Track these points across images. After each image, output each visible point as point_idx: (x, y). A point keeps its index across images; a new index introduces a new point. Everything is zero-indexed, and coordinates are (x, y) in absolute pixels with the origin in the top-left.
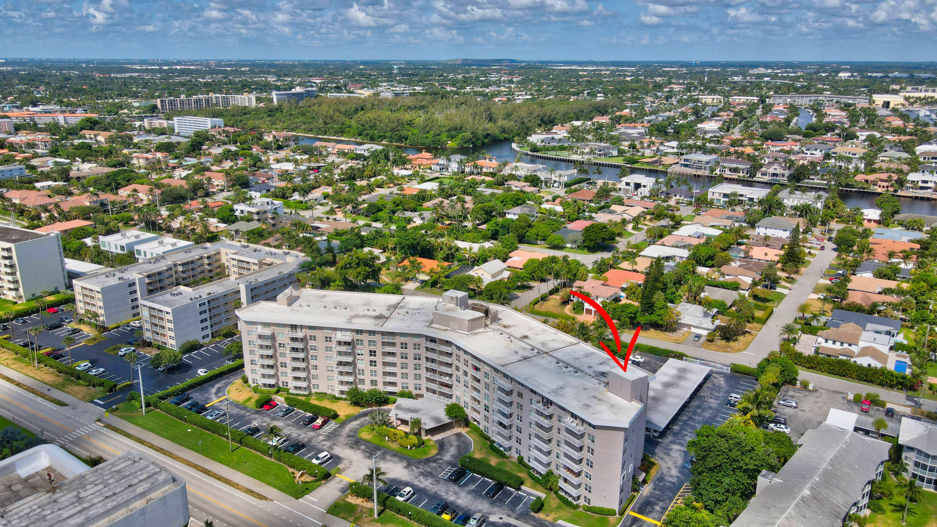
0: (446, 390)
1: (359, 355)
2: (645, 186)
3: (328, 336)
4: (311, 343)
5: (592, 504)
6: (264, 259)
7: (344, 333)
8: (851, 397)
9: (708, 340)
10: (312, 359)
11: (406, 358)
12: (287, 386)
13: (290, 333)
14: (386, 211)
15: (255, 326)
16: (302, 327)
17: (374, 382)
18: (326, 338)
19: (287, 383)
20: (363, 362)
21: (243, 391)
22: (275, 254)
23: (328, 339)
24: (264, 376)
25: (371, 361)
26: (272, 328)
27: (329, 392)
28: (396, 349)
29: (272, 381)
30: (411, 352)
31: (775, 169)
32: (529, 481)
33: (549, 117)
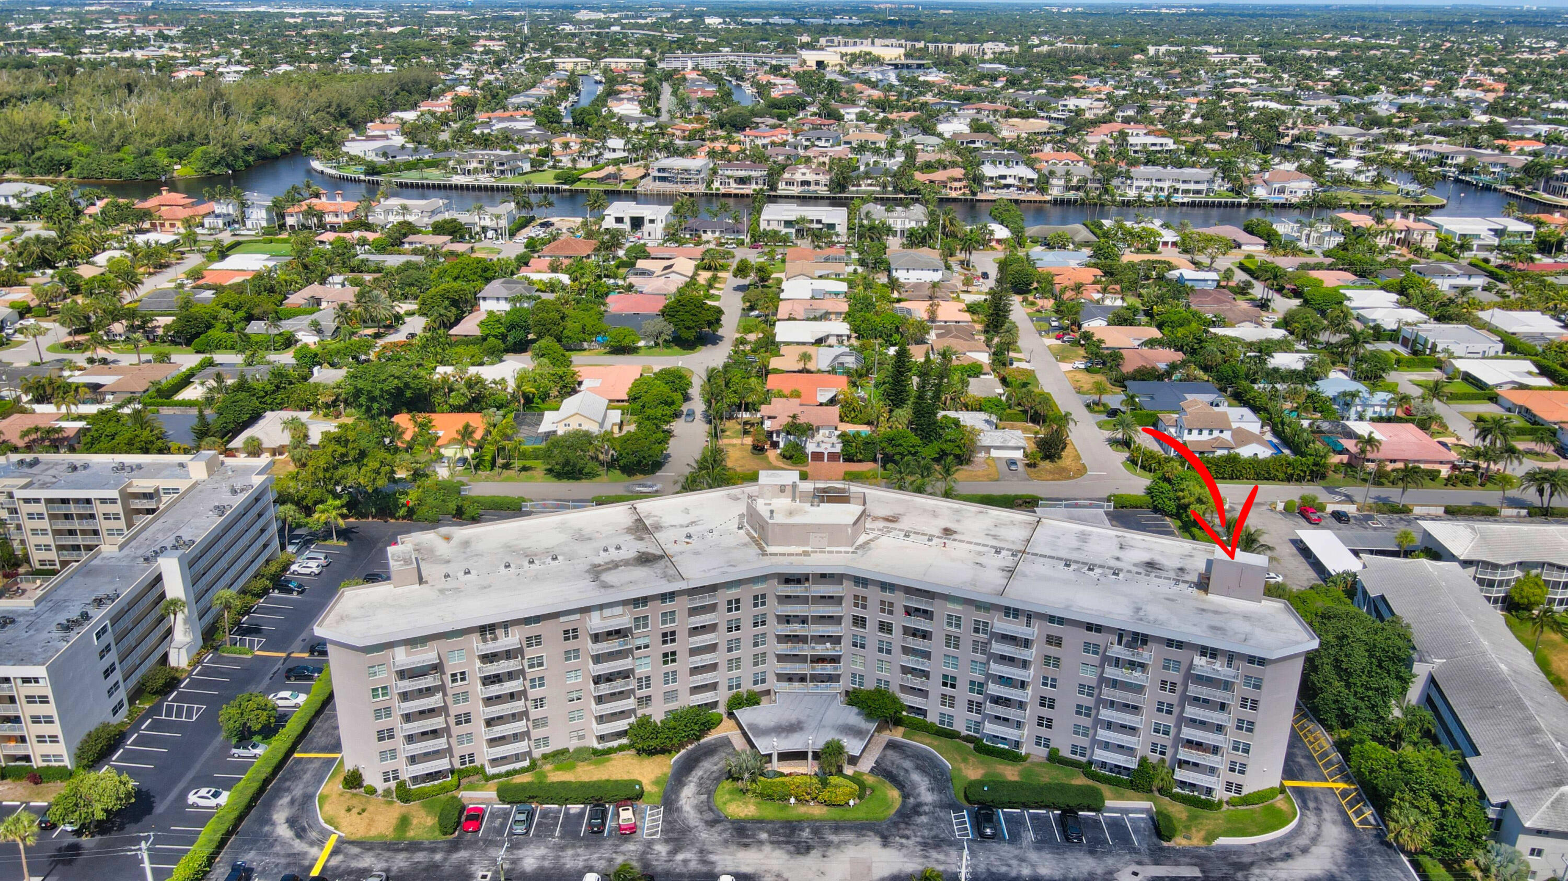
0: (828, 669)
1: (639, 648)
2: (652, 221)
3: (570, 627)
4: (530, 652)
5: (1245, 791)
6: (130, 485)
7: (607, 612)
8: (1280, 506)
9: (1029, 465)
10: (533, 687)
11: (738, 628)
12: (472, 761)
13: (481, 646)
14: (219, 325)
15: (389, 652)
16: (506, 625)
17: (670, 696)
18: (566, 632)
19: (471, 755)
20: (648, 660)
21: (371, 808)
22: (139, 467)
23: (571, 634)
24: (413, 760)
25: (665, 655)
26: (434, 644)
27: (573, 744)
28: (720, 617)
29: (442, 764)
30: (747, 613)
31: (804, 174)
32: (1105, 789)
33: (339, 106)
